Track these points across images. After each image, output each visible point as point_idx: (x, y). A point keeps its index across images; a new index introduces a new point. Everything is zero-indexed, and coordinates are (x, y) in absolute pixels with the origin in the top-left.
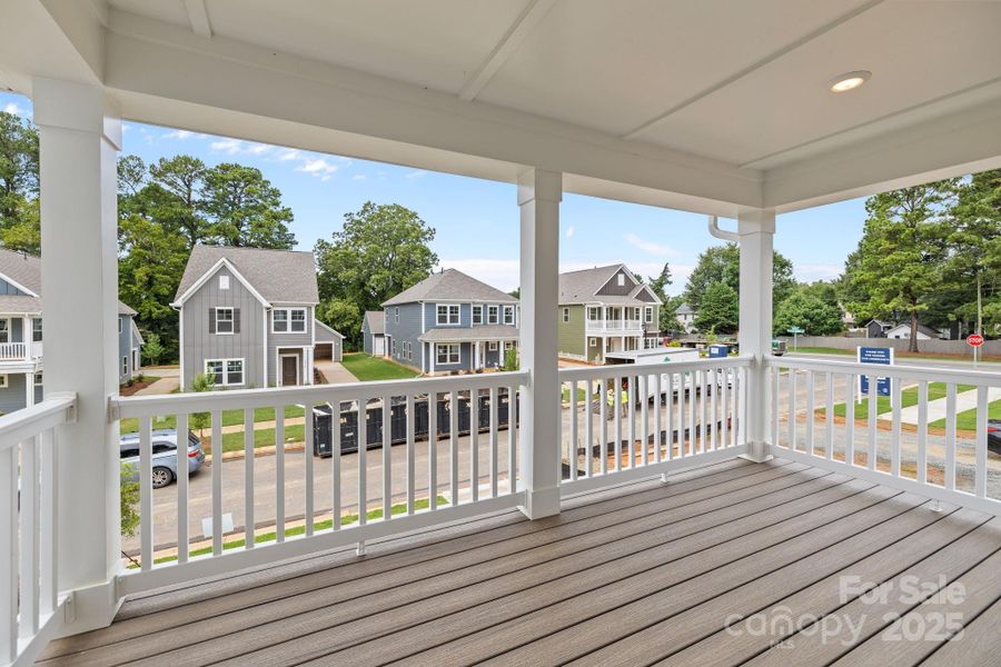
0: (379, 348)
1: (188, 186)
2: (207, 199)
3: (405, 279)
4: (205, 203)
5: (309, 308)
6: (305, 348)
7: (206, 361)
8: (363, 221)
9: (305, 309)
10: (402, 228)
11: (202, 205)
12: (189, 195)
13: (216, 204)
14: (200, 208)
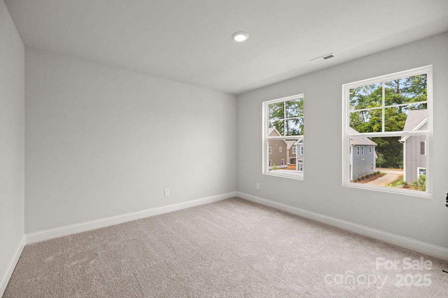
1: (397, 83)
2: (408, 86)
4: (407, 89)
7: (418, 169)
11: (406, 90)
12: (398, 87)
13: (414, 87)
14: (404, 92)
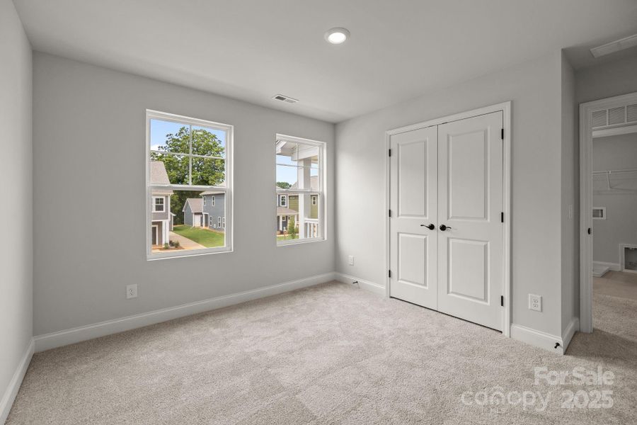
0: (197, 221)
3: (210, 178)
5: (167, 197)
6: (164, 221)
8: (180, 139)
9: (164, 198)
10: (207, 145)
